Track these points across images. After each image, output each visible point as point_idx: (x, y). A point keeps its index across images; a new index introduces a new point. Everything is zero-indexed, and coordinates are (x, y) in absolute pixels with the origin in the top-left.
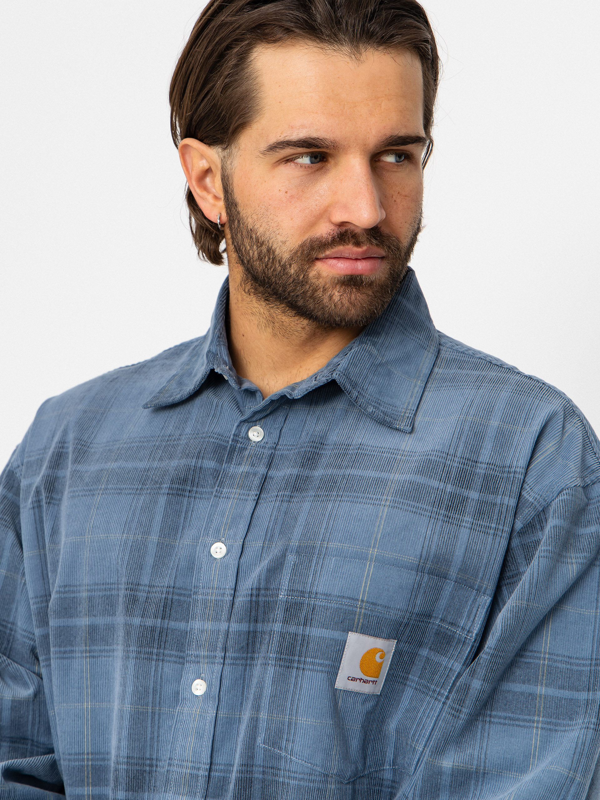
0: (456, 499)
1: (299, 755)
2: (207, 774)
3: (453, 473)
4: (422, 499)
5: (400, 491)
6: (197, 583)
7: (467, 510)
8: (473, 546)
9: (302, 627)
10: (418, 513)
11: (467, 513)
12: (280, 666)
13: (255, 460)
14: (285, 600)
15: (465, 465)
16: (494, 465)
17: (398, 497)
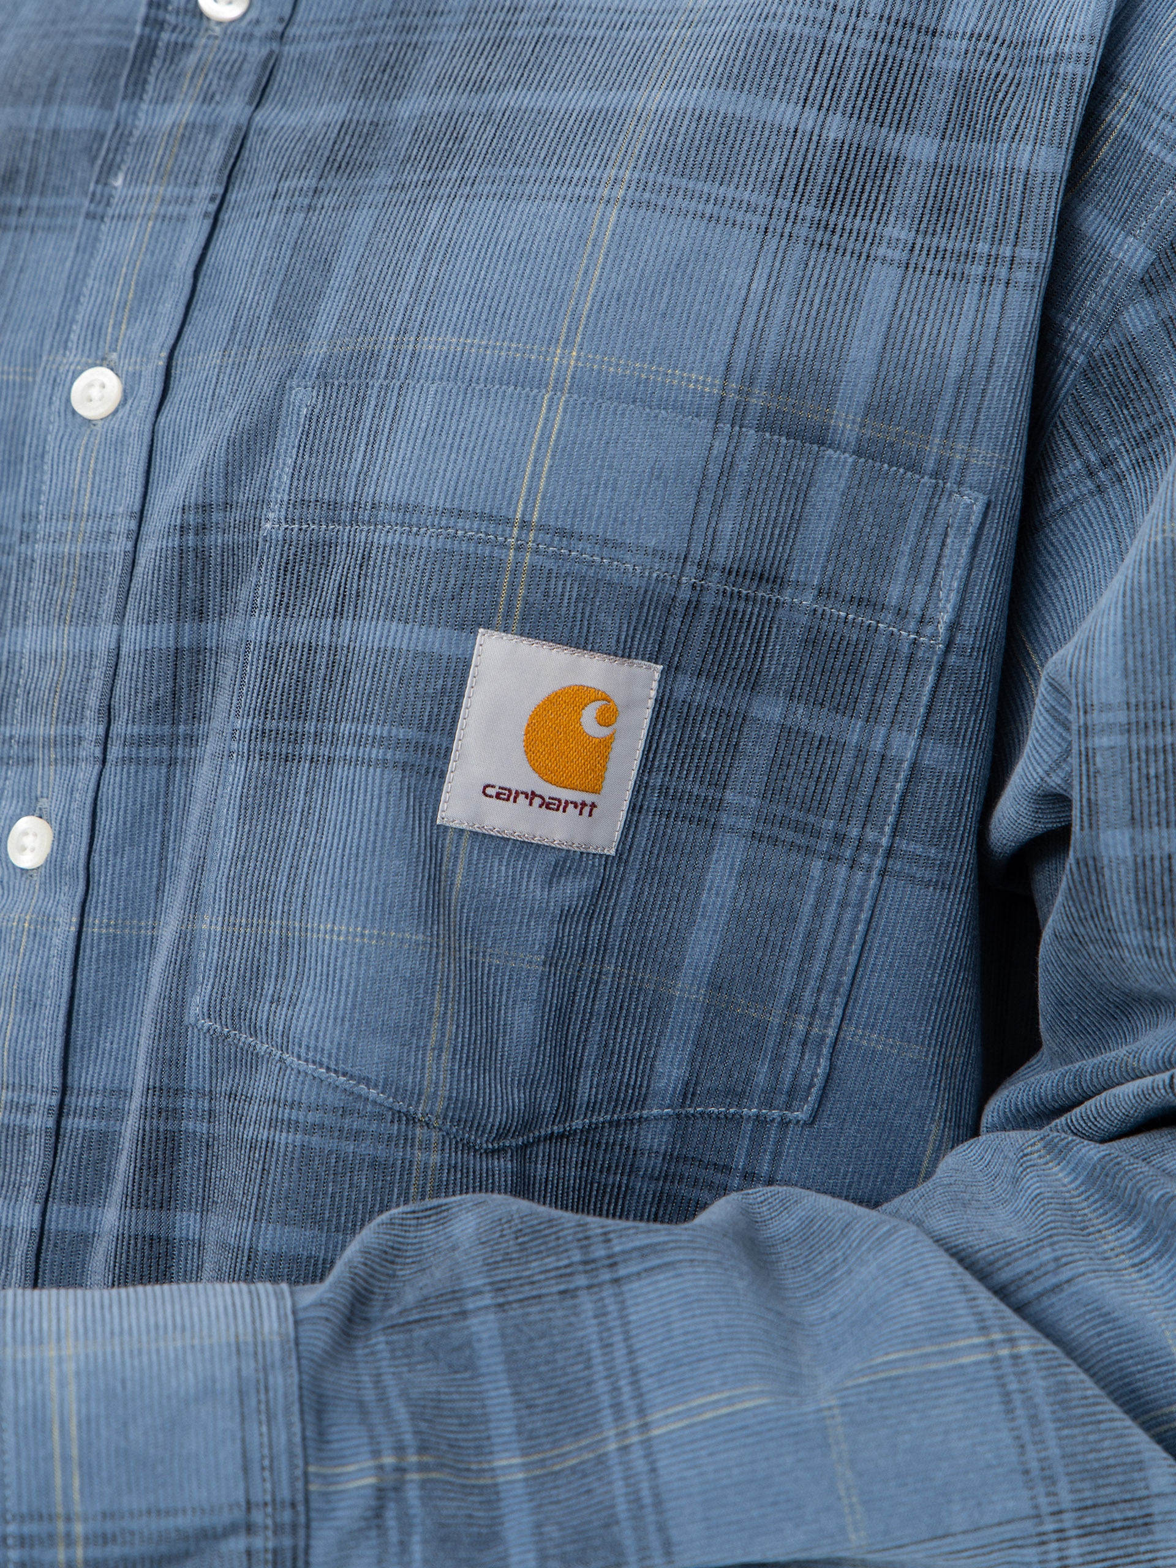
0: (858, 165)
1: (308, 1047)
2: (51, 1123)
3: (851, 75)
4: (738, 170)
5: (662, 147)
6: (31, 503)
7: (896, 203)
8: (912, 324)
9: (330, 620)
10: (722, 220)
11: (894, 213)
12: (264, 756)
13: (215, 82)
14: (280, 538)
15: (895, 45)
16: (992, 39)
17: (655, 169)
